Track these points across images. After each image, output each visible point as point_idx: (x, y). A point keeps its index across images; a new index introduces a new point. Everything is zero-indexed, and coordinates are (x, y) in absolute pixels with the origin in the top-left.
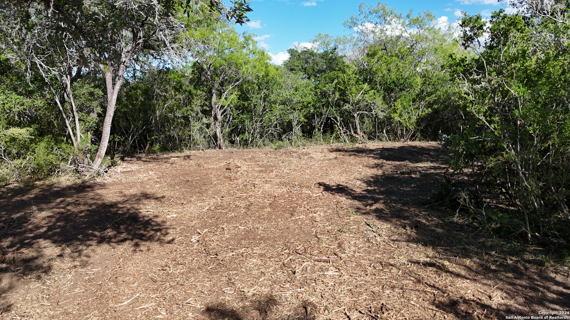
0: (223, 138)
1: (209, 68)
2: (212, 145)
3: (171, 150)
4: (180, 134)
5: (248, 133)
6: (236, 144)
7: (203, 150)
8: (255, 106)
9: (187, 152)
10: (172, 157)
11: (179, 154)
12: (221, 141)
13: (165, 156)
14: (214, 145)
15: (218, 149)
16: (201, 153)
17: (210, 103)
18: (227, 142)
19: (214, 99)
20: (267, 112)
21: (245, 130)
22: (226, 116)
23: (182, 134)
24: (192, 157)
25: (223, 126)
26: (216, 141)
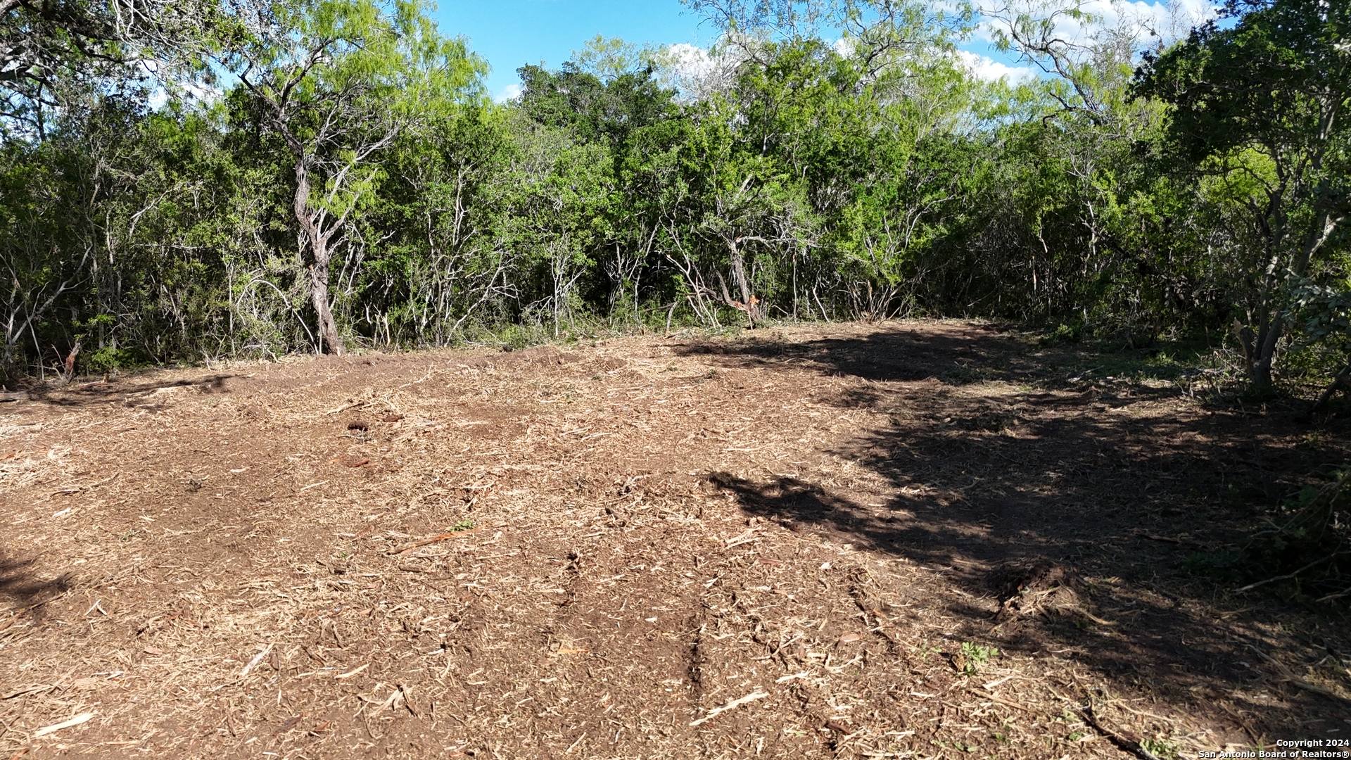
0: (335, 318)
1: (285, 98)
2: (300, 341)
3: (162, 360)
4: (192, 307)
5: (418, 301)
6: (379, 335)
7: (269, 357)
8: (435, 216)
9: (217, 367)
10: (162, 384)
11: (187, 374)
12: (328, 329)
13: (139, 381)
14: (306, 342)
15: (319, 352)
16: (262, 368)
17: (292, 211)
18: (348, 331)
19: (303, 195)
20: (475, 236)
21: (407, 291)
22: (342, 250)
23: (199, 306)
24: (229, 384)
25: (333, 281)
26: (315, 328)
